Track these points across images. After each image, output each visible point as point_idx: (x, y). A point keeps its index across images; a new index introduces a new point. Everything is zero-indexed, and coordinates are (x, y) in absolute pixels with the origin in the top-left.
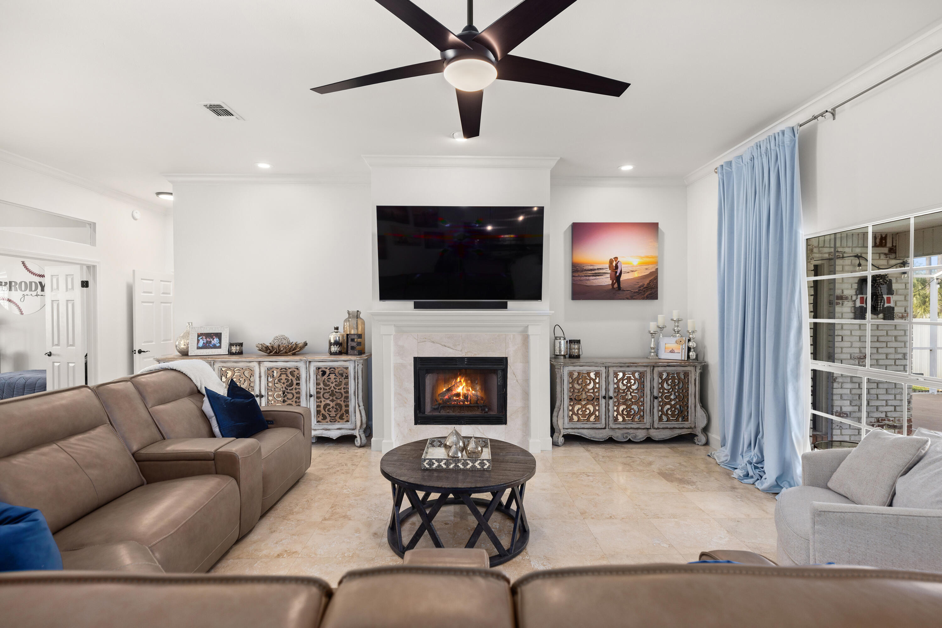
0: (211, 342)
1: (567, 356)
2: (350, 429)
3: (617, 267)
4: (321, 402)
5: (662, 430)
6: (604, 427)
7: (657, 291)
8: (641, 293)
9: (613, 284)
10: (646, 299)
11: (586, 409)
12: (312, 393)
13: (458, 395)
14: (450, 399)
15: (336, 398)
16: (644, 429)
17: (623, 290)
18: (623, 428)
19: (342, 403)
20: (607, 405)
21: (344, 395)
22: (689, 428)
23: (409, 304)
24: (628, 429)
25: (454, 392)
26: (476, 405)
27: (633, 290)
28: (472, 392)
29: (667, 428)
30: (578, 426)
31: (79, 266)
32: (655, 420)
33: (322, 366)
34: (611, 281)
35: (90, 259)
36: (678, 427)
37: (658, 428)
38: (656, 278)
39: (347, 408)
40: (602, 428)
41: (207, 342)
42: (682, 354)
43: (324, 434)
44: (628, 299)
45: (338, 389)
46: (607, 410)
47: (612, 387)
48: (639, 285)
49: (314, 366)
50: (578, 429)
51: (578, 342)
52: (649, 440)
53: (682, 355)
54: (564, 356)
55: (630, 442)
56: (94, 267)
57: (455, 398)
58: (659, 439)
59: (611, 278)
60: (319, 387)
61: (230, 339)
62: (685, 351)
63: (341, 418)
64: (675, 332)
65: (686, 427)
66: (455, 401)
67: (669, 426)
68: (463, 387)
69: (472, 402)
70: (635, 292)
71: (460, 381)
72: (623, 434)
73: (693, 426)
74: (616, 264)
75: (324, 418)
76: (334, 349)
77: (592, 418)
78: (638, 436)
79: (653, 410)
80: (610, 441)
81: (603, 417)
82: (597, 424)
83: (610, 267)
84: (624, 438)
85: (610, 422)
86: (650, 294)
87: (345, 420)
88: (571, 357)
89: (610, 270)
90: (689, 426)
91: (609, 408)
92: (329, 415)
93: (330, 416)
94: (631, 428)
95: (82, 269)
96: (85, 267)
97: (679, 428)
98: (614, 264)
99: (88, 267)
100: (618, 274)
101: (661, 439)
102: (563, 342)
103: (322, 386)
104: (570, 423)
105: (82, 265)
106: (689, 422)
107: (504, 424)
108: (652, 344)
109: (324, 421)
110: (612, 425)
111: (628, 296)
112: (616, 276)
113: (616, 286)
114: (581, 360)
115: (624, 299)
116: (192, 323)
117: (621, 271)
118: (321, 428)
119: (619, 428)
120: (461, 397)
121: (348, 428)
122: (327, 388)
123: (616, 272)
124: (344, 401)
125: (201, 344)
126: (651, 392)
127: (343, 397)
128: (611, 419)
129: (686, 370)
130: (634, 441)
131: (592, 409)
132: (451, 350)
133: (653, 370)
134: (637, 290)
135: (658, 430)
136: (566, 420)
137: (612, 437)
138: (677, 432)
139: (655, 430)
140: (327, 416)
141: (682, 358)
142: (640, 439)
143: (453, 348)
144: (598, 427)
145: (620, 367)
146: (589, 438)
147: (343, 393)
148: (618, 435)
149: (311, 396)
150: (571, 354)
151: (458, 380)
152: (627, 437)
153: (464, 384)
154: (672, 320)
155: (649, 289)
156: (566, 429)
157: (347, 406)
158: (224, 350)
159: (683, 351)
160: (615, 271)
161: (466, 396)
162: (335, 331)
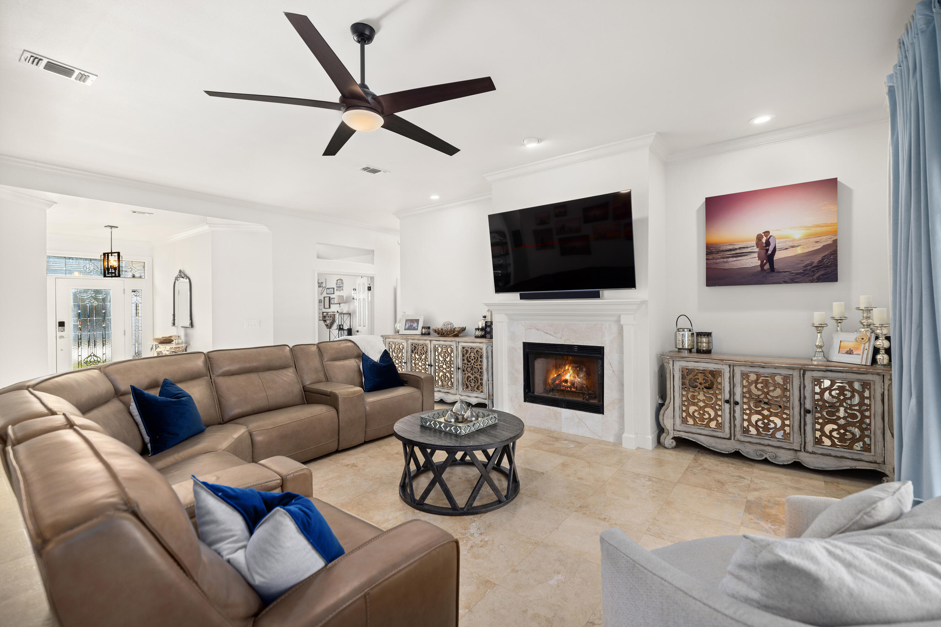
0: (413, 325)
1: (694, 350)
2: (483, 399)
3: (768, 243)
4: (465, 374)
5: (822, 456)
6: (728, 436)
7: (837, 269)
8: (807, 274)
9: (762, 265)
10: (817, 282)
11: (705, 411)
12: (460, 367)
13: (566, 381)
14: (560, 385)
15: (475, 372)
16: (789, 449)
17: (778, 272)
18: (757, 443)
19: (478, 376)
20: (732, 413)
21: (480, 370)
22: (871, 462)
23: (517, 295)
24: (763, 445)
25: (563, 378)
26: (581, 392)
27: (794, 271)
28: (578, 380)
29: (830, 455)
30: (694, 431)
31: (366, 278)
32: (807, 440)
33: (467, 346)
34: (760, 262)
35: (371, 273)
36: (850, 457)
37: (813, 453)
38: (834, 253)
39: (481, 381)
40: (725, 438)
41: (411, 325)
42: (863, 356)
43: (467, 400)
44: (786, 282)
45: (476, 365)
46: (733, 417)
47: (738, 391)
48: (804, 265)
49: (461, 346)
50: (694, 433)
51: (708, 335)
52: (797, 466)
53: (862, 358)
54: (690, 351)
55: (766, 462)
56: (373, 277)
57: (563, 384)
58: (815, 467)
59: (759, 258)
60: (464, 362)
61: (424, 324)
62: (868, 352)
63: (478, 388)
64: (864, 326)
65: (867, 460)
66: (564, 386)
67: (833, 453)
68: (571, 375)
69: (578, 389)
70: (797, 274)
71: (568, 369)
72: (756, 451)
73: (880, 460)
74: (766, 240)
75: (467, 387)
76: (479, 333)
77: (713, 424)
78: (780, 457)
79: (804, 428)
80: (737, 455)
81: (727, 425)
82: (718, 431)
83: (757, 245)
84: (757, 455)
85: (737, 432)
86: (822, 275)
87: (480, 391)
88: (699, 351)
89: (757, 247)
90: (871, 459)
91: (735, 415)
92: (471, 385)
93: (471, 387)
94: (769, 445)
95: (368, 279)
96: (369, 278)
97: (853, 459)
98: (764, 240)
99: (371, 278)
100: (769, 252)
101: (818, 468)
102: (687, 333)
103: (466, 361)
104: (683, 425)
105: (368, 277)
106: (873, 453)
107: (601, 413)
108: (818, 341)
109: (467, 389)
110: (739, 436)
111: (787, 279)
112: (767, 254)
113: (767, 266)
114: (713, 356)
115: (779, 283)
116: (405, 312)
117: (775, 247)
118: (465, 395)
119: (750, 442)
120: (569, 384)
121: (482, 397)
122: (469, 364)
123: (767, 250)
124: (480, 376)
125: (407, 327)
126: (801, 404)
127: (479, 372)
128: (738, 429)
129: (863, 379)
130: (774, 462)
131: (713, 414)
132: (552, 337)
133: (804, 374)
134: (801, 271)
135: (813, 455)
136: (678, 421)
137: (740, 451)
138: (847, 465)
139: (808, 454)
140: (469, 386)
141: (862, 362)
142: (784, 461)
143: (554, 335)
144: (719, 436)
145: (751, 367)
146: (708, 447)
147: (479, 369)
148: (748, 450)
149: (459, 369)
150: (700, 348)
151: (567, 368)
152: (763, 456)
153: (571, 372)
154: (858, 309)
155: (821, 268)
156: (678, 431)
157: (481, 379)
158: (418, 332)
159: (866, 352)
160: (766, 248)
161: (573, 384)
162: (484, 319)
